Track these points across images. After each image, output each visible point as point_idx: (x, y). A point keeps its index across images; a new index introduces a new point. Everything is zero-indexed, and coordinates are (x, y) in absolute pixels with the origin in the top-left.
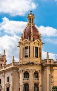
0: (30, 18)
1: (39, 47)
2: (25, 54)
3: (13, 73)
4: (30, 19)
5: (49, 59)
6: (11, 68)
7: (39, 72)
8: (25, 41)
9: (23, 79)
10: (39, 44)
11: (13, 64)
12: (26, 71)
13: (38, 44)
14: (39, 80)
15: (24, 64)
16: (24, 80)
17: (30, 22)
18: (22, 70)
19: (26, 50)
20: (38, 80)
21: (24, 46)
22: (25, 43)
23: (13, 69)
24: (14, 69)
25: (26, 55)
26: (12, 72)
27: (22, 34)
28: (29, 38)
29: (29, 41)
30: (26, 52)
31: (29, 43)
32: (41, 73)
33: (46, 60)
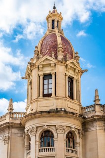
0: (53, 18)
1: (76, 77)
2: (44, 89)
3: (9, 137)
4: (53, 21)
5: (101, 105)
6: (6, 124)
7: (77, 133)
8: (43, 61)
9: (38, 150)
10: (77, 71)
11: (9, 115)
12: (46, 128)
13: (75, 71)
14: (78, 152)
15: (41, 112)
16: (40, 150)
17: (53, 28)
18: (37, 128)
19: (46, 82)
20: (76, 152)
21: (41, 73)
22: (44, 66)
23: (9, 127)
24: (12, 127)
25: (46, 92)
26: (7, 135)
27: (37, 47)
28: (53, 55)
29: (55, 61)
30: (46, 87)
31: (55, 65)
32: (81, 136)
33: (94, 106)
